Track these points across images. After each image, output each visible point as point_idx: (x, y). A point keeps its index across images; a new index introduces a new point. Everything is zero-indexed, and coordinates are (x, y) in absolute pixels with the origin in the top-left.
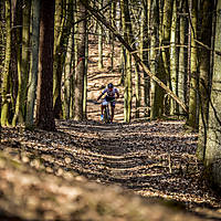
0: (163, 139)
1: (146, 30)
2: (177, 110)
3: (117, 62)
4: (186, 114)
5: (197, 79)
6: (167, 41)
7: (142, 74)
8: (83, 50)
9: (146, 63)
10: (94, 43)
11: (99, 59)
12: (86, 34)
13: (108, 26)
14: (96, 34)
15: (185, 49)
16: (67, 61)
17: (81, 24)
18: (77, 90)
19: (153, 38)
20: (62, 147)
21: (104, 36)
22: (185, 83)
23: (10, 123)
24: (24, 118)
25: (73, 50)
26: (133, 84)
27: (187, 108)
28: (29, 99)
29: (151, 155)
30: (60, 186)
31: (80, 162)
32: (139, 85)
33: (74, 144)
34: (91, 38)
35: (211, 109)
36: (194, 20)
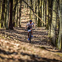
0: (40, 32)
1: (36, 5)
2: (43, 25)
3: (29, 13)
4: (46, 26)
5: (48, 17)
6: (41, 8)
7: (35, 16)
8: (20, 10)
9: (36, 13)
10: (23, 8)
11: (24, 12)
12: (21, 6)
13: (26, 4)
14: (23, 6)
15: (46, 10)
16: (16, 12)
17: (20, 3)
18: (19, 20)
19: (38, 7)
20: (15, 34)
21: (25, 6)
22: (46, 18)
23: (2, 28)
24: (5, 26)
25: (18, 10)
26: (33, 18)
27: (46, 24)
28: (7, 22)
29: (37, 36)
30: (14, 43)
31: (19, 37)
32: (34, 18)
33: (18, 33)
34: (22, 7)
35: (52, 24)
36: (48, 2)
